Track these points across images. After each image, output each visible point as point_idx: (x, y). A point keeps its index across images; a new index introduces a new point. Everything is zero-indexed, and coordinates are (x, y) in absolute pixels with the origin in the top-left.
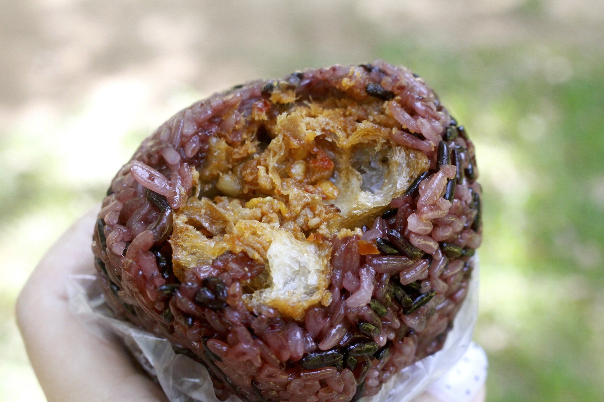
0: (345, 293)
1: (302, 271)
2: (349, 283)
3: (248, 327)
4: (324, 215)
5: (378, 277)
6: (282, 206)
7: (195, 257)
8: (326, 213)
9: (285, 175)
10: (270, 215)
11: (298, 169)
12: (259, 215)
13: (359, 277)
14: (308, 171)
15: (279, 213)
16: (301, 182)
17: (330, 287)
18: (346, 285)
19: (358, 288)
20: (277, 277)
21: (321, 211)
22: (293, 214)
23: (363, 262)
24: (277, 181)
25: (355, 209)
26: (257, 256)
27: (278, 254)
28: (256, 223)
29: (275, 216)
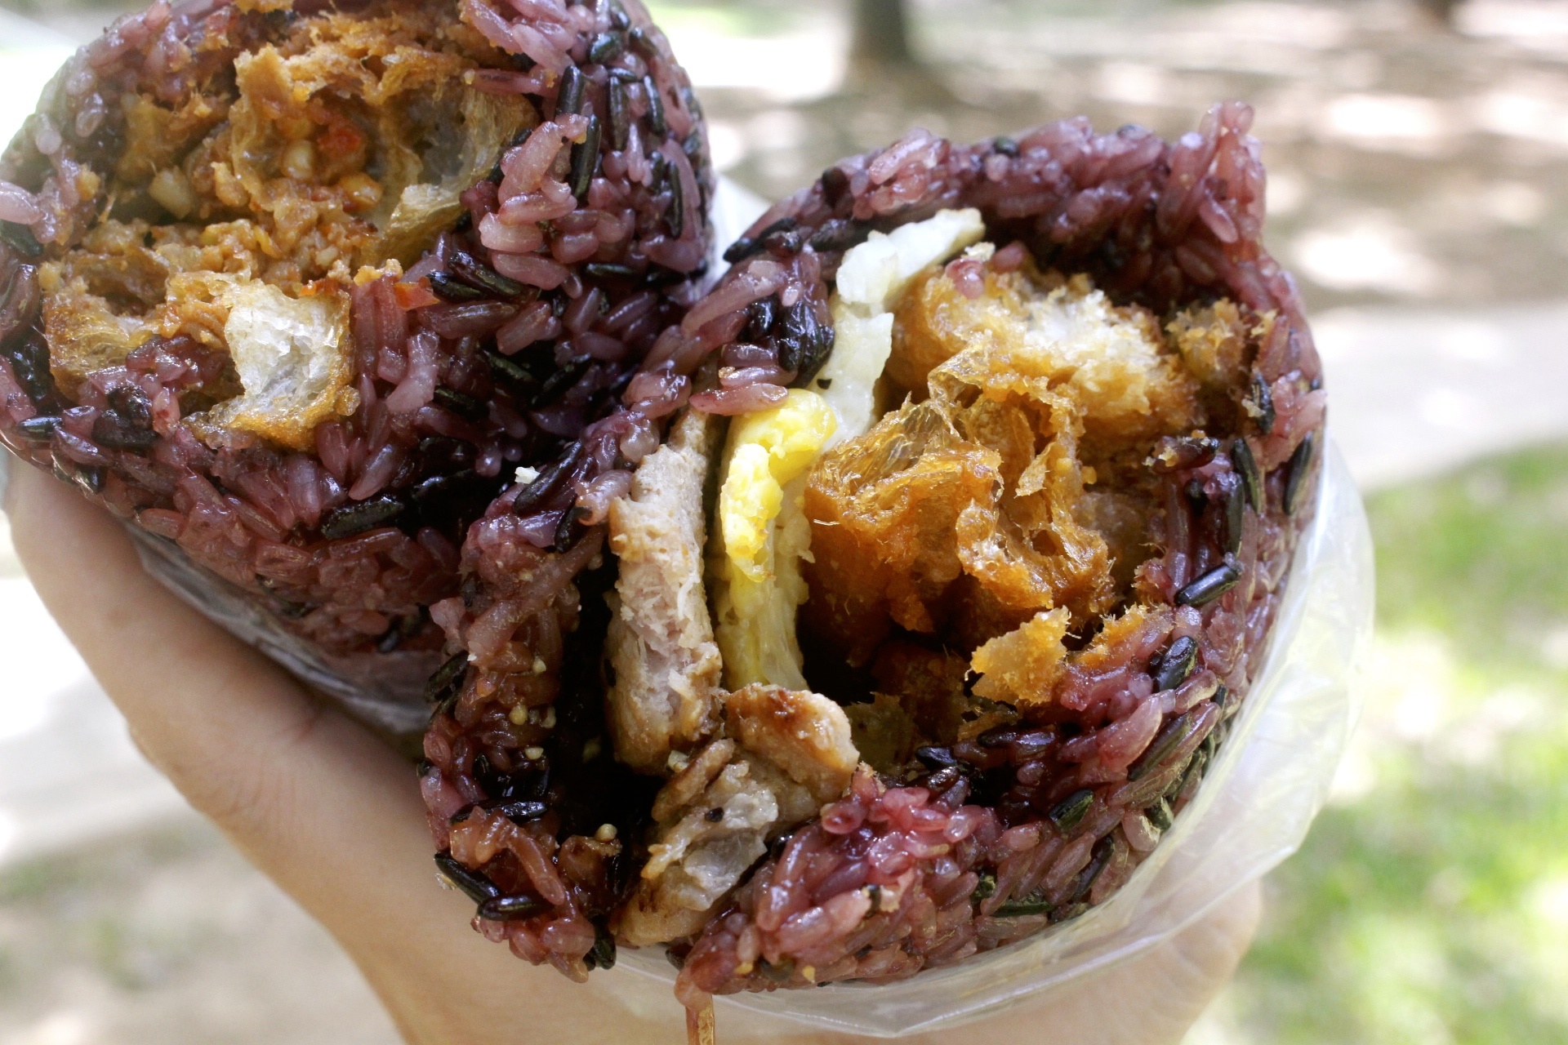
0: (384, 387)
1: (299, 355)
2: (389, 364)
3: (206, 474)
4: (343, 241)
5: (447, 346)
6: (261, 233)
7: (102, 358)
8: (347, 237)
9: (272, 175)
10: (235, 257)
11: (300, 160)
12: (219, 258)
13: (405, 353)
14: (319, 161)
15: (256, 250)
16: (309, 183)
17: (355, 382)
18: (385, 372)
19: (405, 374)
20: (249, 376)
21: (338, 235)
22: (286, 248)
23: (413, 324)
24: (254, 187)
25: (398, 220)
26: (206, 336)
27: (248, 330)
28: (211, 277)
29: (242, 256)
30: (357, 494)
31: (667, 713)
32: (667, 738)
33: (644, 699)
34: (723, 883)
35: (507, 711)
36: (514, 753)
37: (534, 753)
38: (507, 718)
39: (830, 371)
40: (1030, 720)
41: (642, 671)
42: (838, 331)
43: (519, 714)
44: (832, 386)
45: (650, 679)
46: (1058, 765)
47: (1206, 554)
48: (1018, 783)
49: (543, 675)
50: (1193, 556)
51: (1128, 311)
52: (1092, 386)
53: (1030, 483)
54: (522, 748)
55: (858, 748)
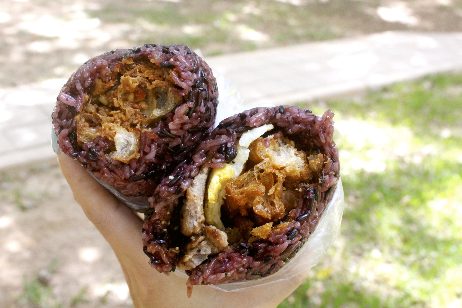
0: (145, 154)
1: (128, 144)
2: (147, 149)
3: (108, 167)
4: (139, 119)
5: (159, 146)
6: (123, 116)
7: (87, 138)
8: (140, 118)
9: (125, 100)
10: (117, 121)
11: (131, 97)
12: (113, 120)
13: (150, 147)
14: (135, 98)
15: (121, 119)
16: (133, 102)
17: (139, 152)
18: (146, 151)
19: (150, 152)
20: (118, 148)
21: (139, 117)
22: (127, 119)
23: (153, 141)
24: (121, 104)
25: (152, 117)
26: (110, 139)
27: (119, 138)
28: (111, 124)
29: (119, 120)
30: (137, 174)
31: (193, 228)
32: (192, 233)
33: (188, 224)
34: (199, 263)
35: (161, 221)
36: (161, 230)
37: (165, 230)
38: (161, 223)
39: (235, 160)
40: (262, 241)
41: (189, 219)
42: (238, 152)
43: (163, 222)
44: (235, 163)
45: (190, 220)
46: (266, 250)
47: (305, 209)
48: (258, 253)
49: (169, 215)
50: (302, 209)
51: (300, 152)
52: (288, 171)
53: (271, 192)
54: (163, 229)
55: (228, 242)
